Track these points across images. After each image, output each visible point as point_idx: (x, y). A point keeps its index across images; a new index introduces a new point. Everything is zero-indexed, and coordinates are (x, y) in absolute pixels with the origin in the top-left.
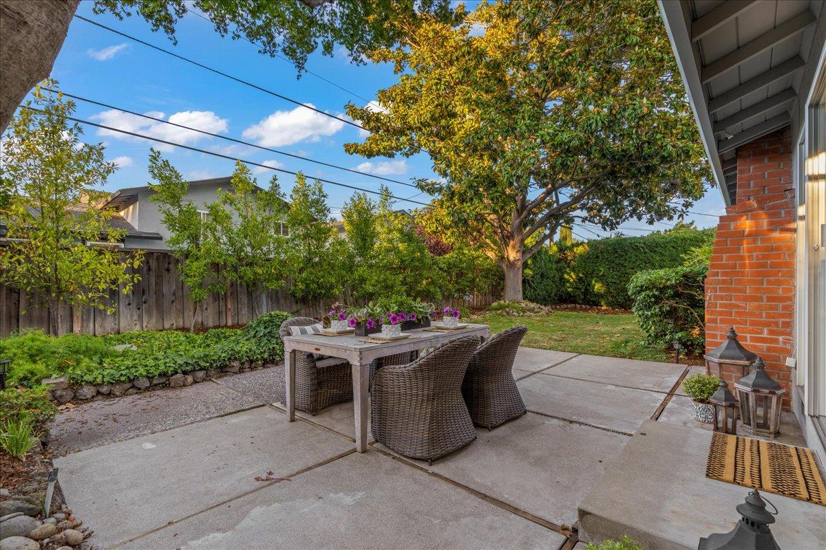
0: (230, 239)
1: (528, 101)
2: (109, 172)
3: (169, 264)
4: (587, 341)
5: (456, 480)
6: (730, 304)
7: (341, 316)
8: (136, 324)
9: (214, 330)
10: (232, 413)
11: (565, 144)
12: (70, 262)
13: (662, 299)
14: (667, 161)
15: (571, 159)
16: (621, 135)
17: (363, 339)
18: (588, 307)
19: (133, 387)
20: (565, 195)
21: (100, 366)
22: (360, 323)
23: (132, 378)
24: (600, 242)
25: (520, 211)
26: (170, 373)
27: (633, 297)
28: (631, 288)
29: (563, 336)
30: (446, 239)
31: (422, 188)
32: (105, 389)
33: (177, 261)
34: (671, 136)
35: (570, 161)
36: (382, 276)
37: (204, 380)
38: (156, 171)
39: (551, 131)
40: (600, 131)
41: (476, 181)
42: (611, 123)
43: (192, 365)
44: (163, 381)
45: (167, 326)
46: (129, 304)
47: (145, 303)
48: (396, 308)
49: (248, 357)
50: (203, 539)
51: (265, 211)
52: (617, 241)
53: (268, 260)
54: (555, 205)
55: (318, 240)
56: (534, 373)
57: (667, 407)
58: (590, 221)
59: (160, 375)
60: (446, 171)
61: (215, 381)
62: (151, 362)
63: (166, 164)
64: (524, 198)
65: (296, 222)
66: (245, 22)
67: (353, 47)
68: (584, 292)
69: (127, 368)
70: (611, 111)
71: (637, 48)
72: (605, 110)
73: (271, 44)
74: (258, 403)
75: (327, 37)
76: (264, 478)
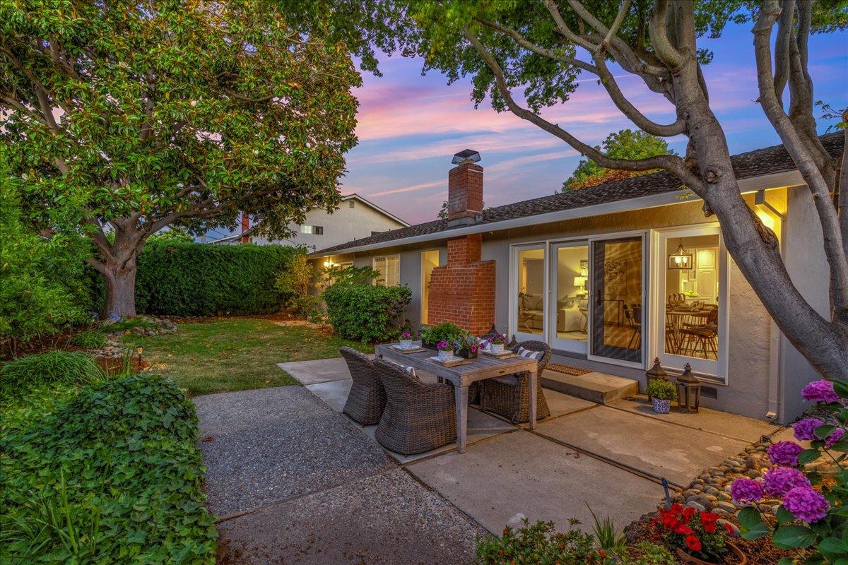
76: (576, 456)
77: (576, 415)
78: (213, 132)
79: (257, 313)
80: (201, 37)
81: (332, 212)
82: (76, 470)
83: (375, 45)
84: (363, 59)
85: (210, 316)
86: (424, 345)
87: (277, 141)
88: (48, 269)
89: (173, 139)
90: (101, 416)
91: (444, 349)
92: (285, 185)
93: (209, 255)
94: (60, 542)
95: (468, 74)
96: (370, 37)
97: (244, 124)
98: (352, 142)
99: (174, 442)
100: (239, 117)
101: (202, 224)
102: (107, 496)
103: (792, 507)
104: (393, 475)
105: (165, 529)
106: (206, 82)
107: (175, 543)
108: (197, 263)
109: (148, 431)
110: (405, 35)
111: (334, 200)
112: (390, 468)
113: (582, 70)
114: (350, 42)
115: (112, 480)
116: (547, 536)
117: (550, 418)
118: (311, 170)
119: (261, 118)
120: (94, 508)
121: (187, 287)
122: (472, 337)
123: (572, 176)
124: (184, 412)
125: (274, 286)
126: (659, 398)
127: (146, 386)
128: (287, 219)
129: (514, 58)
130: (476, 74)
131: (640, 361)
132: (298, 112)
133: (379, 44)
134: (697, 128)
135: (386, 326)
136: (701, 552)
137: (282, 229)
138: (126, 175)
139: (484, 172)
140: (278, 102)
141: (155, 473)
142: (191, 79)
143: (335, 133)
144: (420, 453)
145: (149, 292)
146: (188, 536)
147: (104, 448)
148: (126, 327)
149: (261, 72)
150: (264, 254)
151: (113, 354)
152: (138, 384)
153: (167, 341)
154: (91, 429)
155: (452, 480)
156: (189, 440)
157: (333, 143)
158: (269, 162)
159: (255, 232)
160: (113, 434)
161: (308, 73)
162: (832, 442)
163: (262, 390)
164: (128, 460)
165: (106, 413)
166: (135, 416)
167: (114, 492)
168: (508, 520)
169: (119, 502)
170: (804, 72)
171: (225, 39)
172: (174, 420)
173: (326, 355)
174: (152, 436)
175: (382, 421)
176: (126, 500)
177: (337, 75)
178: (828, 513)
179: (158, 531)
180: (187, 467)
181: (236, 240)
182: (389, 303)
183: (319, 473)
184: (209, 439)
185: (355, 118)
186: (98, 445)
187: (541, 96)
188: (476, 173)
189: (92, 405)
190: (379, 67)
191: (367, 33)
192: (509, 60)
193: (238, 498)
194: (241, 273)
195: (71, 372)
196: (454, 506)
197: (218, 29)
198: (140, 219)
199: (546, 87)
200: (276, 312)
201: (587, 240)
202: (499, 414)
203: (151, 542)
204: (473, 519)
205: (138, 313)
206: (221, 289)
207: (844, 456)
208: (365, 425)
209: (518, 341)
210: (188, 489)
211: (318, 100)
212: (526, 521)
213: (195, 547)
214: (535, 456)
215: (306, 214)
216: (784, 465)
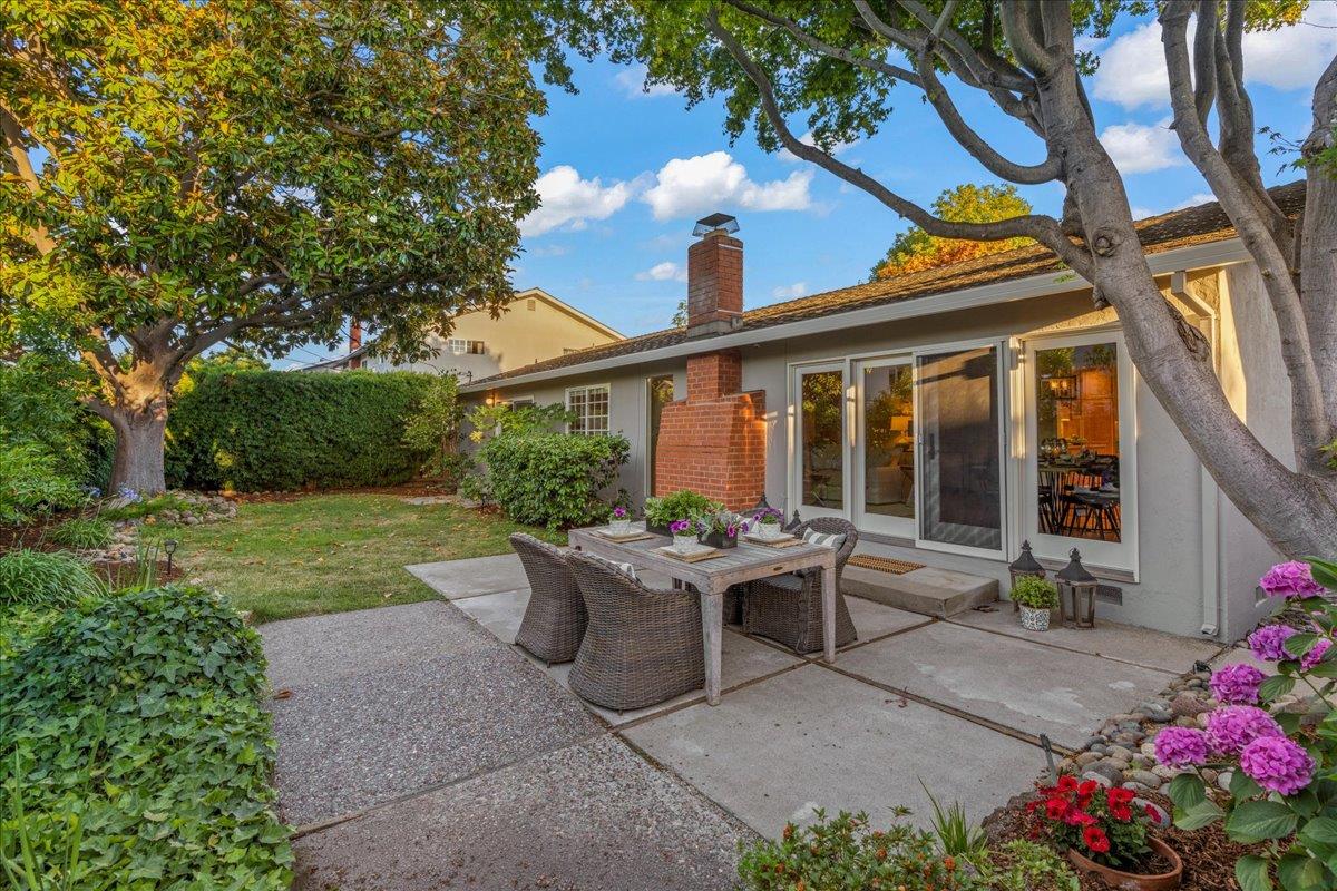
76: (901, 704)
77: (899, 638)
78: (301, 185)
79: (374, 485)
80: (282, 33)
81: (498, 316)
82: (45, 754)
83: (567, 45)
84: (549, 67)
85: (294, 491)
86: (650, 528)
87: (408, 202)
88: (12, 414)
89: (233, 198)
90: (95, 659)
91: (682, 533)
92: (421, 273)
93: (293, 390)
94: (8, 882)
95: (718, 92)
96: (558, 31)
97: (353, 173)
98: (531, 203)
99: (224, 699)
100: (345, 163)
101: (282, 339)
102: (99, 798)
103: (1256, 770)
104: (599, 746)
105: (200, 850)
106: (289, 107)
107: (218, 876)
108: (273, 402)
109: (177, 682)
110: (616, 28)
111: (502, 295)
112: (593, 734)
113: (898, 80)
114: (527, 38)
115: (110, 770)
116: (857, 837)
117: (856, 643)
118: (464, 249)
119: (382, 165)
120: (74, 820)
121: (255, 443)
122: (729, 513)
123: (885, 258)
124: (242, 649)
125: (403, 440)
126: (1032, 607)
127: (175, 605)
128: (423, 328)
129: (790, 68)
130: (730, 93)
131: (998, 547)
132: (443, 156)
133: (574, 42)
134: (1079, 170)
135: (587, 501)
136: (1108, 855)
137: (416, 344)
138: (152, 257)
139: (745, 250)
140: (411, 139)
141: (187, 754)
142: (266, 101)
143: (505, 190)
144: (643, 708)
145: (190, 452)
146: (241, 861)
147: (96, 714)
148: (148, 511)
149: (383, 92)
150: (386, 387)
151: (123, 556)
152: (162, 602)
153: (218, 532)
154: (75, 682)
155: (700, 750)
156: (249, 696)
157: (500, 205)
158: (393, 235)
159: (371, 350)
160: (114, 689)
161: (460, 92)
162: (1312, 663)
163: (379, 610)
164: (139, 733)
165: (102, 653)
166: (154, 658)
167: (111, 790)
168: (791, 814)
169: (120, 806)
170: (1238, 88)
171: (323, 39)
172: (224, 662)
173: (488, 551)
174: (183, 692)
175: (580, 656)
176: (133, 804)
177: (507, 96)
178: (1314, 778)
179: (188, 856)
180: (243, 743)
181: (339, 365)
182: (592, 463)
183: (474, 747)
184: (285, 695)
185: (536, 165)
186: (87, 710)
187: (835, 127)
188: (731, 250)
189: (78, 641)
190: (573, 79)
191: (554, 25)
192: (783, 70)
193: (332, 793)
194: (346, 418)
195: (46, 587)
196: (699, 793)
197: (311, 21)
198: (175, 331)
199: (841, 113)
200: (405, 482)
201: (910, 354)
202: (774, 640)
203: (174, 875)
204: (733, 815)
205: (170, 487)
206: (314, 445)
207: (1332, 684)
208: (553, 663)
209: (804, 519)
210: (244, 781)
211: (475, 135)
212: (821, 814)
213: (252, 880)
214: (835, 707)
215: (455, 320)
216: (1236, 702)
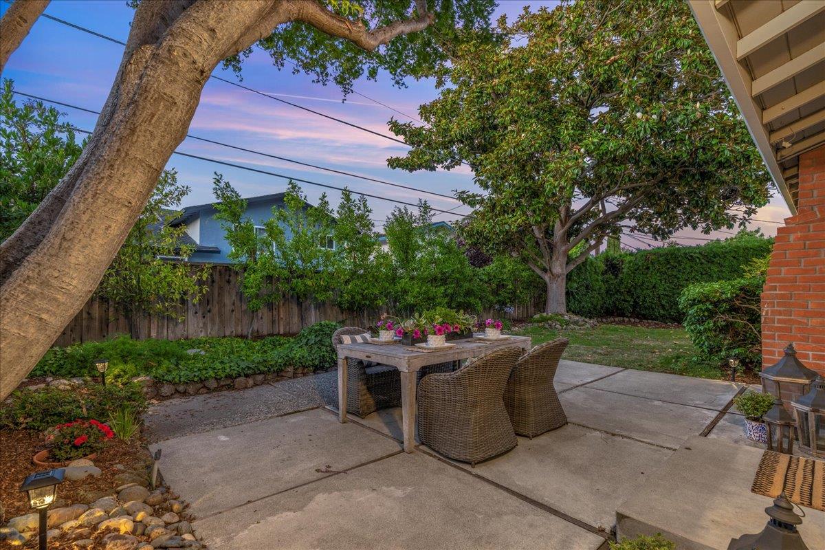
0: (284, 253)
1: (572, 111)
2: (183, 194)
3: (230, 276)
4: (635, 355)
5: (498, 482)
6: (789, 320)
7: (389, 326)
8: (201, 331)
9: (270, 338)
10: (290, 414)
11: (611, 153)
12: (150, 275)
13: (716, 313)
14: (724, 168)
15: (618, 168)
16: (672, 141)
17: (410, 348)
18: (637, 320)
19: (204, 387)
20: (612, 204)
21: (176, 368)
22: (407, 333)
23: (203, 378)
24: (650, 253)
25: (564, 222)
26: (234, 375)
27: (684, 311)
28: (682, 301)
29: (609, 350)
30: (487, 250)
31: (464, 201)
32: (181, 388)
33: (237, 273)
34: (729, 140)
35: (617, 170)
36: (424, 288)
37: (262, 383)
38: (219, 192)
39: (596, 140)
40: (649, 138)
41: (518, 193)
42: (661, 130)
43: (253, 369)
44: (228, 383)
45: (228, 333)
46: (196, 313)
47: (209, 311)
48: (440, 320)
49: (301, 363)
50: (278, 516)
51: (314, 226)
52: (670, 251)
53: (317, 272)
54: (601, 215)
55: (363, 253)
56: (577, 386)
57: (718, 424)
58: (639, 230)
59: (226, 377)
60: (487, 183)
61: (273, 384)
62: (218, 366)
63: (227, 185)
64: (568, 208)
65: (343, 237)
66: (303, 58)
67: (396, 71)
68: (633, 305)
69: (199, 370)
70: (661, 118)
71: (689, 51)
72: (654, 117)
73: (324, 74)
74: (311, 405)
75: (373, 63)
76: (322, 471)
93: (688, 258)
108: (675, 267)
